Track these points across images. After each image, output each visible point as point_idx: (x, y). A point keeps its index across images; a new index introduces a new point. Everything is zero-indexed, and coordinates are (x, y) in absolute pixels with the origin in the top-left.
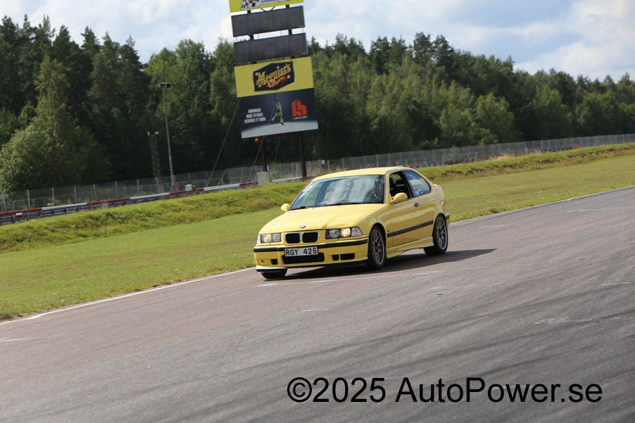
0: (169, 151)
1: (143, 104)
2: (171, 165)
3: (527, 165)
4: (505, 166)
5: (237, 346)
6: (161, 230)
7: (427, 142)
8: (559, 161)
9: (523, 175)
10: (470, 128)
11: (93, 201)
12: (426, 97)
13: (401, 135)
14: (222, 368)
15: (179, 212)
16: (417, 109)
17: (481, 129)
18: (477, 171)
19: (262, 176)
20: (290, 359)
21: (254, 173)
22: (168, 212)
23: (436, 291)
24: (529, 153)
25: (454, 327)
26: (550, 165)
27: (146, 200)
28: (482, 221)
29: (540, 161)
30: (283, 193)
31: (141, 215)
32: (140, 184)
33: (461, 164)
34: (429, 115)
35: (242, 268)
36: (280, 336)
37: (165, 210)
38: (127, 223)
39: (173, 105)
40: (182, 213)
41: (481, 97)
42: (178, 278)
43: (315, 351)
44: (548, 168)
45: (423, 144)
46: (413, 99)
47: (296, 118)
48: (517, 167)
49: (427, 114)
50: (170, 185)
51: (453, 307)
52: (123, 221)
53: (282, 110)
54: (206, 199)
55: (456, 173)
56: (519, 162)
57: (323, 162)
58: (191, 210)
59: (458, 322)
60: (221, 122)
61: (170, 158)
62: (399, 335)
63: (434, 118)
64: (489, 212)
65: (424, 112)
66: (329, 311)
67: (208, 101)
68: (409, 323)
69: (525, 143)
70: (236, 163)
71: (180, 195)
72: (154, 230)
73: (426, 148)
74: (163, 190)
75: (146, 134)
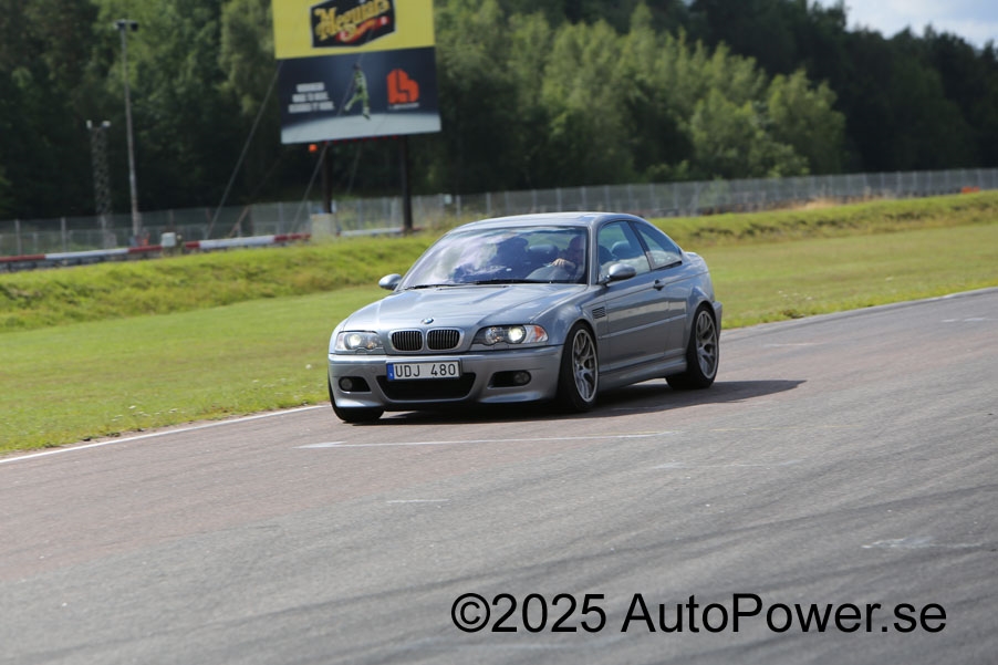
0: (131, 163)
1: (80, 62)
2: (133, 192)
3: (866, 222)
4: (820, 223)
5: (251, 568)
6: (107, 323)
7: (664, 166)
8: (933, 217)
9: (857, 242)
10: (753, 142)
12: (664, 76)
13: (611, 151)
15: (145, 288)
16: (646, 99)
17: (776, 145)
18: (763, 230)
19: (320, 223)
20: (358, 599)
21: (305, 217)
22: (122, 288)
23: (664, 473)
24: (871, 197)
25: (696, 547)
26: (913, 223)
27: (79, 262)
28: (766, 333)
29: (894, 214)
30: (362, 260)
31: (67, 292)
32: (69, 226)
33: (729, 216)
34: (670, 112)
35: (271, 410)
36: (339, 551)
37: (117, 283)
38: (37, 307)
39: (142, 67)
40: (151, 292)
41: (779, 79)
42: (135, 425)
43: (409, 584)
44: (911, 229)
45: (655, 170)
46: (639, 77)
47: (397, 107)
48: (845, 225)
49: (665, 109)
50: (131, 233)
51: (697, 505)
52: (29, 303)
53: (368, 89)
54: (203, 266)
55: (720, 232)
56: (849, 215)
57: (448, 199)
58: (171, 285)
59: (706, 537)
60: (239, 108)
61: (132, 177)
62: (584, 559)
63: (679, 118)
64: (782, 316)
65: (660, 105)
66: (443, 505)
67: (215, 64)
68: (604, 534)
69: (863, 177)
70: (269, 194)
71: (150, 254)
72: (93, 325)
73: (661, 179)
74: (115, 243)
75: (85, 124)
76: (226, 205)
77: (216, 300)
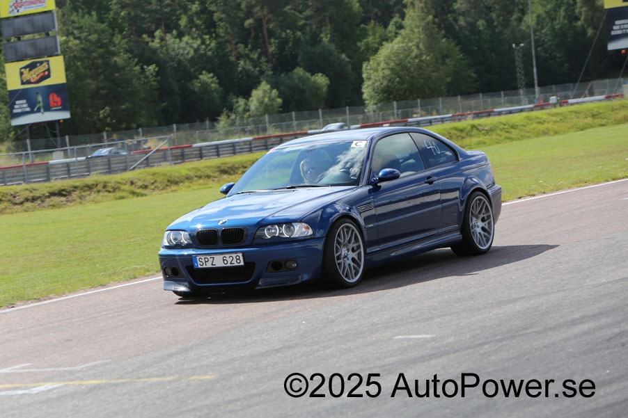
0: (534, 63)
1: (509, 16)
2: (536, 78)
6: (525, 141)
11: (457, 113)
14: (588, 280)
15: (543, 124)
21: (620, 86)
22: (532, 124)
27: (511, 112)
31: (506, 127)
32: (505, 97)
37: (529, 122)
38: (492, 135)
39: (539, 16)
40: (546, 125)
42: (542, 190)
50: (535, 97)
52: (487, 133)
54: (571, 112)
58: (555, 122)
60: (586, 34)
61: (535, 70)
67: (574, 13)
70: (602, 75)
71: (544, 107)
72: (518, 142)
74: (527, 102)
75: (511, 46)
76: (581, 81)
77: (578, 128)
